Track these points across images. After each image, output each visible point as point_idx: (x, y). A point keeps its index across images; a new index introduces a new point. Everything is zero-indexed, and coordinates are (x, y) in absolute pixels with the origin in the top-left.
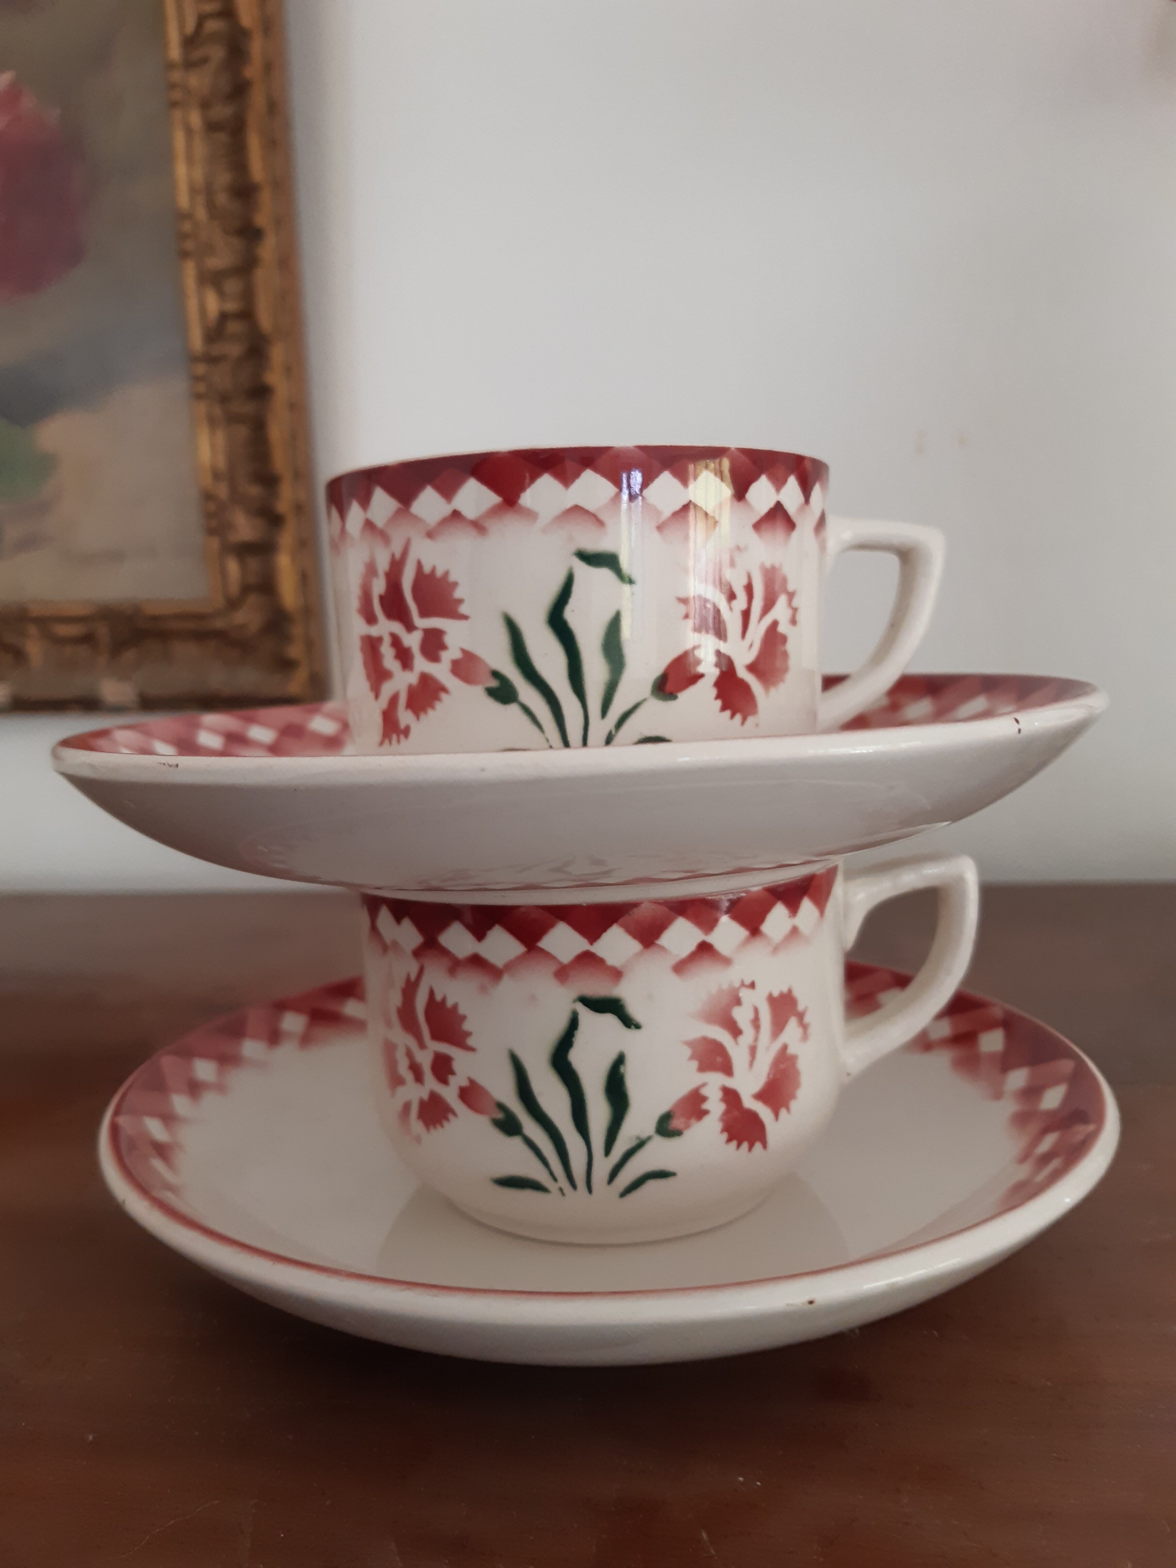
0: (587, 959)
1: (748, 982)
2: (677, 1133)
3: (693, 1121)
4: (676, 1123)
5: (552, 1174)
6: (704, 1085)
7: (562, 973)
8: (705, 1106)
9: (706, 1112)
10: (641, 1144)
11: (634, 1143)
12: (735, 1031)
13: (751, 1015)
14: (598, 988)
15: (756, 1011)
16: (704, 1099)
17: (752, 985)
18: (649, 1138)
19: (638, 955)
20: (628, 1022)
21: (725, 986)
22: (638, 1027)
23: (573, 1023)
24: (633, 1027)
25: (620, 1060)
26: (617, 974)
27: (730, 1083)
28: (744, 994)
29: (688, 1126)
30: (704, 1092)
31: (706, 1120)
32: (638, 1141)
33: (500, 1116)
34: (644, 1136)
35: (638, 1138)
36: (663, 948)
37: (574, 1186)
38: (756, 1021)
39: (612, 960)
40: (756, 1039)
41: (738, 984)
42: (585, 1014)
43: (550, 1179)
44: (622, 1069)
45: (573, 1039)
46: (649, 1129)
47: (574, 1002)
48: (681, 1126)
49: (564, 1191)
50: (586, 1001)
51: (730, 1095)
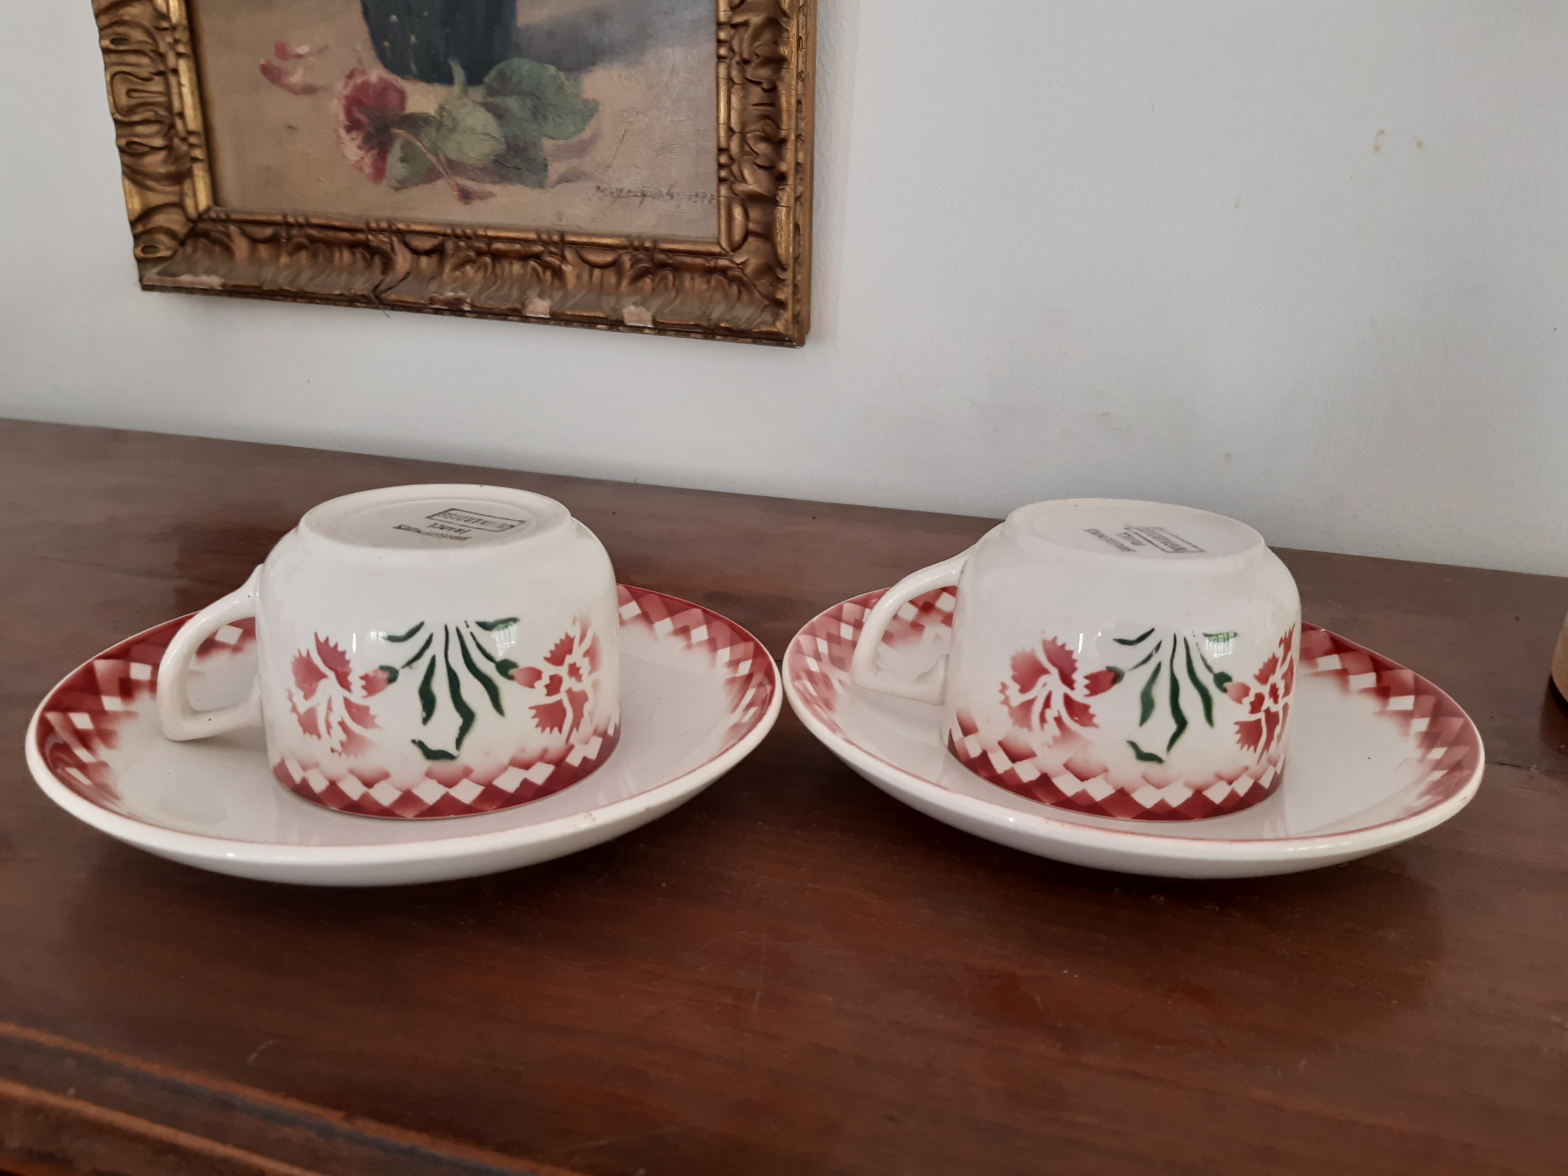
0: (450, 783)
1: (336, 754)
2: (383, 668)
3: (372, 675)
4: (384, 676)
5: (474, 638)
6: (364, 697)
7: (467, 773)
8: (362, 682)
9: (363, 678)
10: (409, 663)
11: (414, 664)
12: (342, 724)
13: (332, 731)
14: (442, 767)
15: (329, 733)
16: (364, 687)
17: (333, 750)
18: (403, 667)
19: (414, 786)
20: (421, 745)
21: (352, 757)
22: (414, 741)
23: (459, 742)
24: (417, 741)
25: (425, 721)
26: (429, 775)
27: (345, 693)
28: (338, 748)
29: (375, 672)
30: (364, 692)
31: (361, 674)
33: (512, 672)
34: (407, 669)
35: (411, 668)
36: (398, 789)
37: (458, 630)
38: (329, 727)
39: (433, 784)
40: (328, 714)
41: (344, 755)
42: (451, 749)
43: (475, 634)
44: (424, 715)
45: (459, 732)
46: (403, 675)
47: (458, 756)
48: (380, 672)
49: (465, 625)
50: (451, 757)
51: (344, 684)
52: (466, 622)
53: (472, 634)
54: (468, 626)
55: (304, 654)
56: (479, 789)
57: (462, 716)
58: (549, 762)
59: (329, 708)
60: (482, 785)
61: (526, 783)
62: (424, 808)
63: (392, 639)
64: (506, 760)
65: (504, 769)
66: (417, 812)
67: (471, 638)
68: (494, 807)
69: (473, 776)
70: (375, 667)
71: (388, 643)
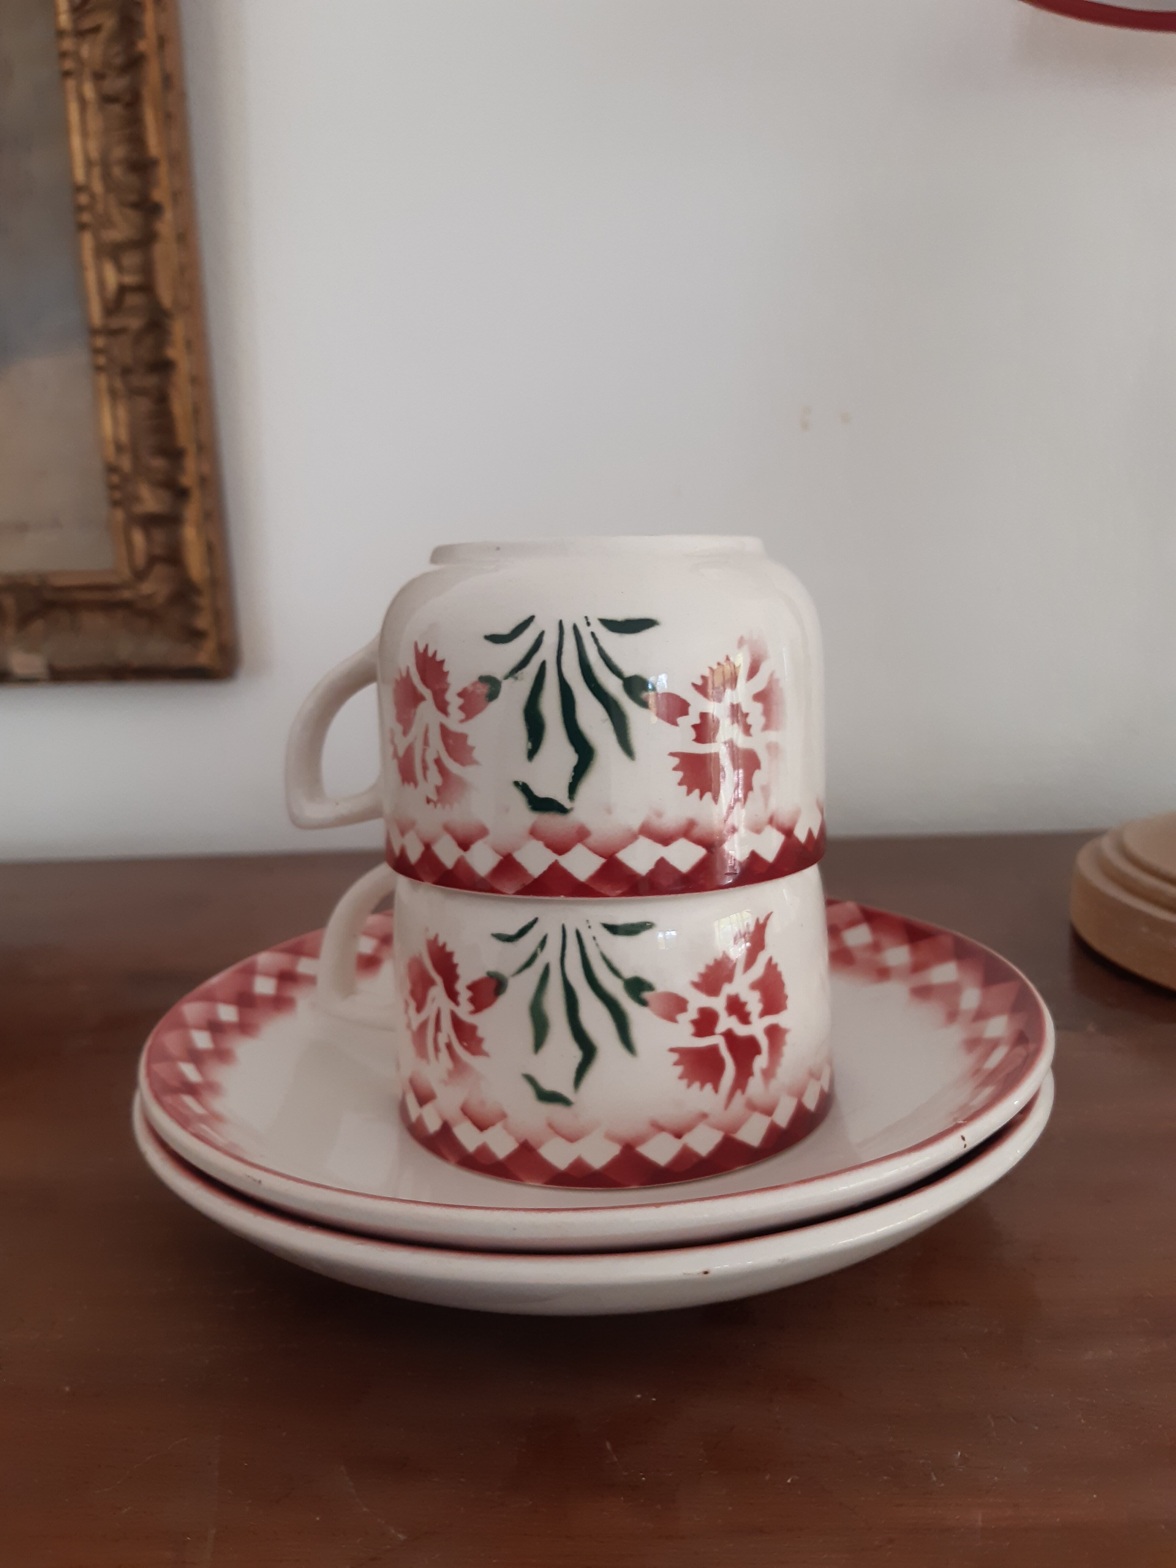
0: (561, 848)
1: (431, 805)
2: (483, 679)
3: (470, 688)
4: (483, 689)
5: (596, 641)
6: (462, 721)
7: (582, 835)
8: (460, 701)
9: (460, 695)
10: (514, 672)
11: (519, 674)
12: (438, 762)
13: (429, 774)
14: (551, 822)
15: (425, 777)
16: (462, 708)
17: (428, 800)
18: (506, 678)
19: (518, 848)
20: (524, 788)
21: (447, 806)
22: (516, 784)
23: (573, 789)
24: (521, 783)
25: (532, 754)
26: (534, 833)
27: (441, 717)
28: (434, 795)
29: (474, 684)
30: (462, 715)
31: (459, 689)
32: (516, 675)
33: (644, 695)
34: (511, 680)
35: (516, 678)
36: (497, 852)
37: (575, 628)
38: (425, 768)
39: (539, 846)
40: (424, 751)
41: (439, 806)
42: (563, 798)
43: (598, 635)
44: (530, 745)
45: (573, 774)
46: (506, 686)
47: (572, 809)
48: (480, 686)
49: (585, 622)
50: (562, 810)
51: (442, 706)
52: (586, 618)
53: (593, 634)
54: (588, 624)
55: (404, 674)
56: (599, 862)
57: (577, 751)
58: (697, 841)
59: (426, 742)
60: (601, 856)
61: (662, 865)
62: (528, 882)
63: (496, 639)
64: (635, 825)
65: (633, 837)
66: (518, 887)
67: (591, 640)
68: (619, 892)
69: (591, 840)
70: (475, 678)
71: (489, 645)
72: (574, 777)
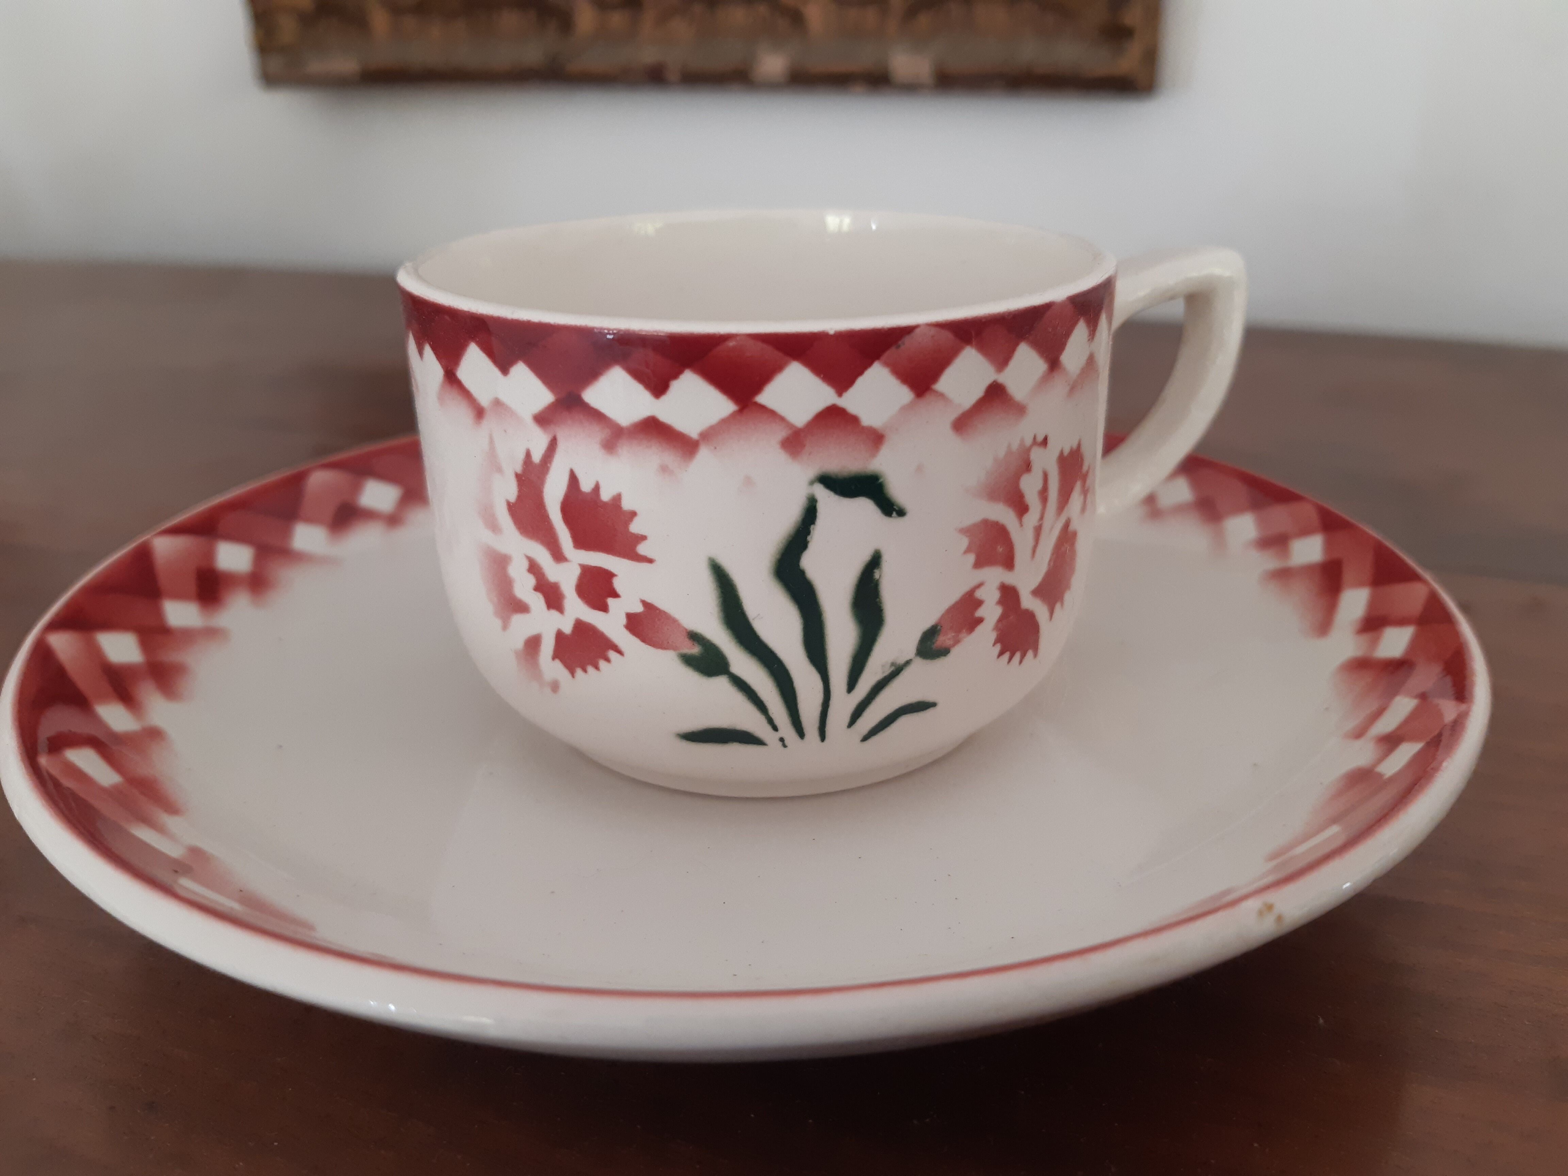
0: (832, 417)
1: (1040, 438)
2: (944, 652)
3: (963, 634)
4: (942, 640)
5: (771, 721)
6: (980, 585)
7: (795, 441)
8: (979, 613)
9: (979, 621)
10: (897, 671)
11: (888, 671)
12: (1021, 508)
13: (1039, 484)
14: (848, 461)
15: (1046, 477)
16: (979, 603)
17: (1045, 442)
18: (908, 663)
19: (906, 409)
20: (888, 507)
21: (1015, 446)
22: (901, 513)
23: (810, 514)
24: (894, 514)
25: (875, 562)
26: (876, 438)
27: (1011, 578)
28: (1035, 455)
29: (957, 642)
30: (979, 594)
31: (980, 629)
32: (893, 668)
33: (695, 650)
34: (901, 661)
35: (892, 665)
36: (941, 395)
38: (1044, 490)
39: (869, 418)
40: (1042, 518)
41: (1028, 441)
42: (826, 499)
43: (769, 728)
44: (877, 575)
45: (809, 538)
46: (908, 649)
47: (812, 483)
48: (949, 643)
49: (786, 742)
50: (828, 481)
51: (1009, 595)
52: (785, 746)
53: (775, 728)
54: (782, 740)
56: (766, 397)
57: (803, 573)
58: (597, 416)
59: (1038, 529)
60: (763, 408)
61: (659, 388)
62: (891, 353)
63: (920, 707)
64: (704, 454)
65: (708, 435)
66: (908, 342)
67: (777, 722)
68: (731, 344)
69: (782, 433)
70: (955, 652)
71: (929, 698)
72: (809, 533)
